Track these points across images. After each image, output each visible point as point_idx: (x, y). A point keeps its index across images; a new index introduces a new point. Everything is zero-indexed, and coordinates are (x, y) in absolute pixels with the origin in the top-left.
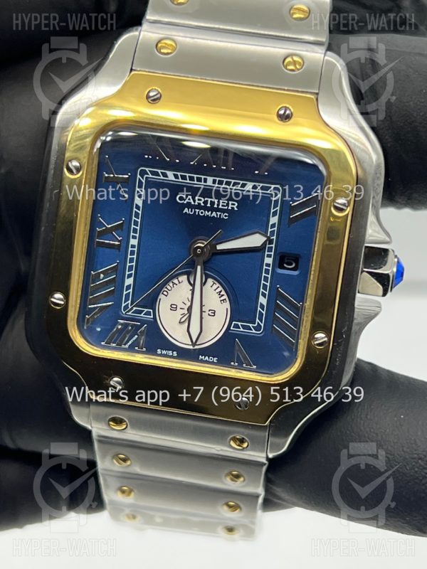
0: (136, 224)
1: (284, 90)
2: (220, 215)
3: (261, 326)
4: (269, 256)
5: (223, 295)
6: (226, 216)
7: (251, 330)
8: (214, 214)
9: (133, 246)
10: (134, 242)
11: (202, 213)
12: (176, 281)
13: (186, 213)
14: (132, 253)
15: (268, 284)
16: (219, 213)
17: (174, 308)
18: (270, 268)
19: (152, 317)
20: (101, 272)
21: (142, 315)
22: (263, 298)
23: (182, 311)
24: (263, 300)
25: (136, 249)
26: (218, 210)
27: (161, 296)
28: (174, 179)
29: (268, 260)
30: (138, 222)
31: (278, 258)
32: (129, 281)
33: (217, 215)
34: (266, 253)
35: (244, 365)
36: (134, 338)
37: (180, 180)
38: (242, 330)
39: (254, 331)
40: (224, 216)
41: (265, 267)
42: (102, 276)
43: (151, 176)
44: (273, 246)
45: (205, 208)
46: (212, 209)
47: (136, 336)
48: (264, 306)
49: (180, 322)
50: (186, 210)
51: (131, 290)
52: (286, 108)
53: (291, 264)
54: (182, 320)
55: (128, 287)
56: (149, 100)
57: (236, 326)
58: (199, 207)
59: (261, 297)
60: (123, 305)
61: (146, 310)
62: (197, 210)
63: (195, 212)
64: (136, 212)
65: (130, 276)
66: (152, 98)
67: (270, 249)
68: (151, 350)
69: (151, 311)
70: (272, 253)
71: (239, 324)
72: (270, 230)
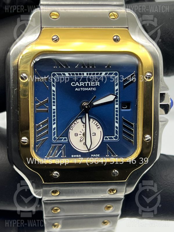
0: (54, 99)
1: (113, 28)
2: (92, 89)
3: (117, 137)
4: (117, 104)
5: (98, 125)
6: (95, 89)
7: (113, 139)
8: (89, 89)
9: (54, 110)
10: (54, 107)
11: (84, 89)
12: (76, 122)
13: (76, 90)
14: (54, 113)
15: (118, 117)
16: (91, 88)
17: (76, 135)
18: (118, 110)
19: (67, 141)
20: (40, 124)
21: (62, 141)
22: (117, 124)
23: (80, 136)
24: (117, 125)
25: (55, 111)
26: (91, 87)
27: (70, 131)
28: (69, 76)
29: (117, 106)
30: (55, 98)
31: (121, 104)
32: (54, 126)
33: (91, 89)
34: (115, 103)
35: (112, 155)
36: (60, 152)
37: (72, 76)
38: (109, 140)
39: (114, 139)
40: (94, 89)
41: (115, 110)
42: (41, 126)
43: (58, 76)
44: (118, 99)
45: (85, 87)
46: (88, 87)
47: (61, 151)
48: (117, 127)
49: (80, 141)
50: (76, 89)
51: (56, 130)
52: (117, 36)
53: (125, 107)
54: (81, 140)
55: (54, 129)
56: (54, 40)
57: (106, 138)
58: (82, 87)
59: (115, 123)
60: (53, 137)
61: (64, 138)
62: (81, 88)
63: (81, 89)
64: (53, 93)
65: (54, 124)
66: (55, 40)
67: (117, 101)
68: (69, 156)
69: (67, 138)
70: (118, 103)
71: (107, 137)
72: (115, 92)
